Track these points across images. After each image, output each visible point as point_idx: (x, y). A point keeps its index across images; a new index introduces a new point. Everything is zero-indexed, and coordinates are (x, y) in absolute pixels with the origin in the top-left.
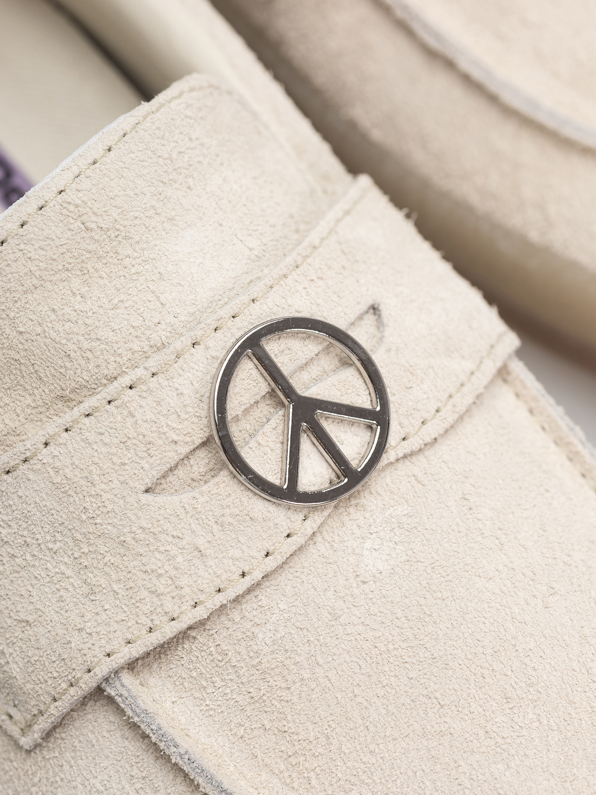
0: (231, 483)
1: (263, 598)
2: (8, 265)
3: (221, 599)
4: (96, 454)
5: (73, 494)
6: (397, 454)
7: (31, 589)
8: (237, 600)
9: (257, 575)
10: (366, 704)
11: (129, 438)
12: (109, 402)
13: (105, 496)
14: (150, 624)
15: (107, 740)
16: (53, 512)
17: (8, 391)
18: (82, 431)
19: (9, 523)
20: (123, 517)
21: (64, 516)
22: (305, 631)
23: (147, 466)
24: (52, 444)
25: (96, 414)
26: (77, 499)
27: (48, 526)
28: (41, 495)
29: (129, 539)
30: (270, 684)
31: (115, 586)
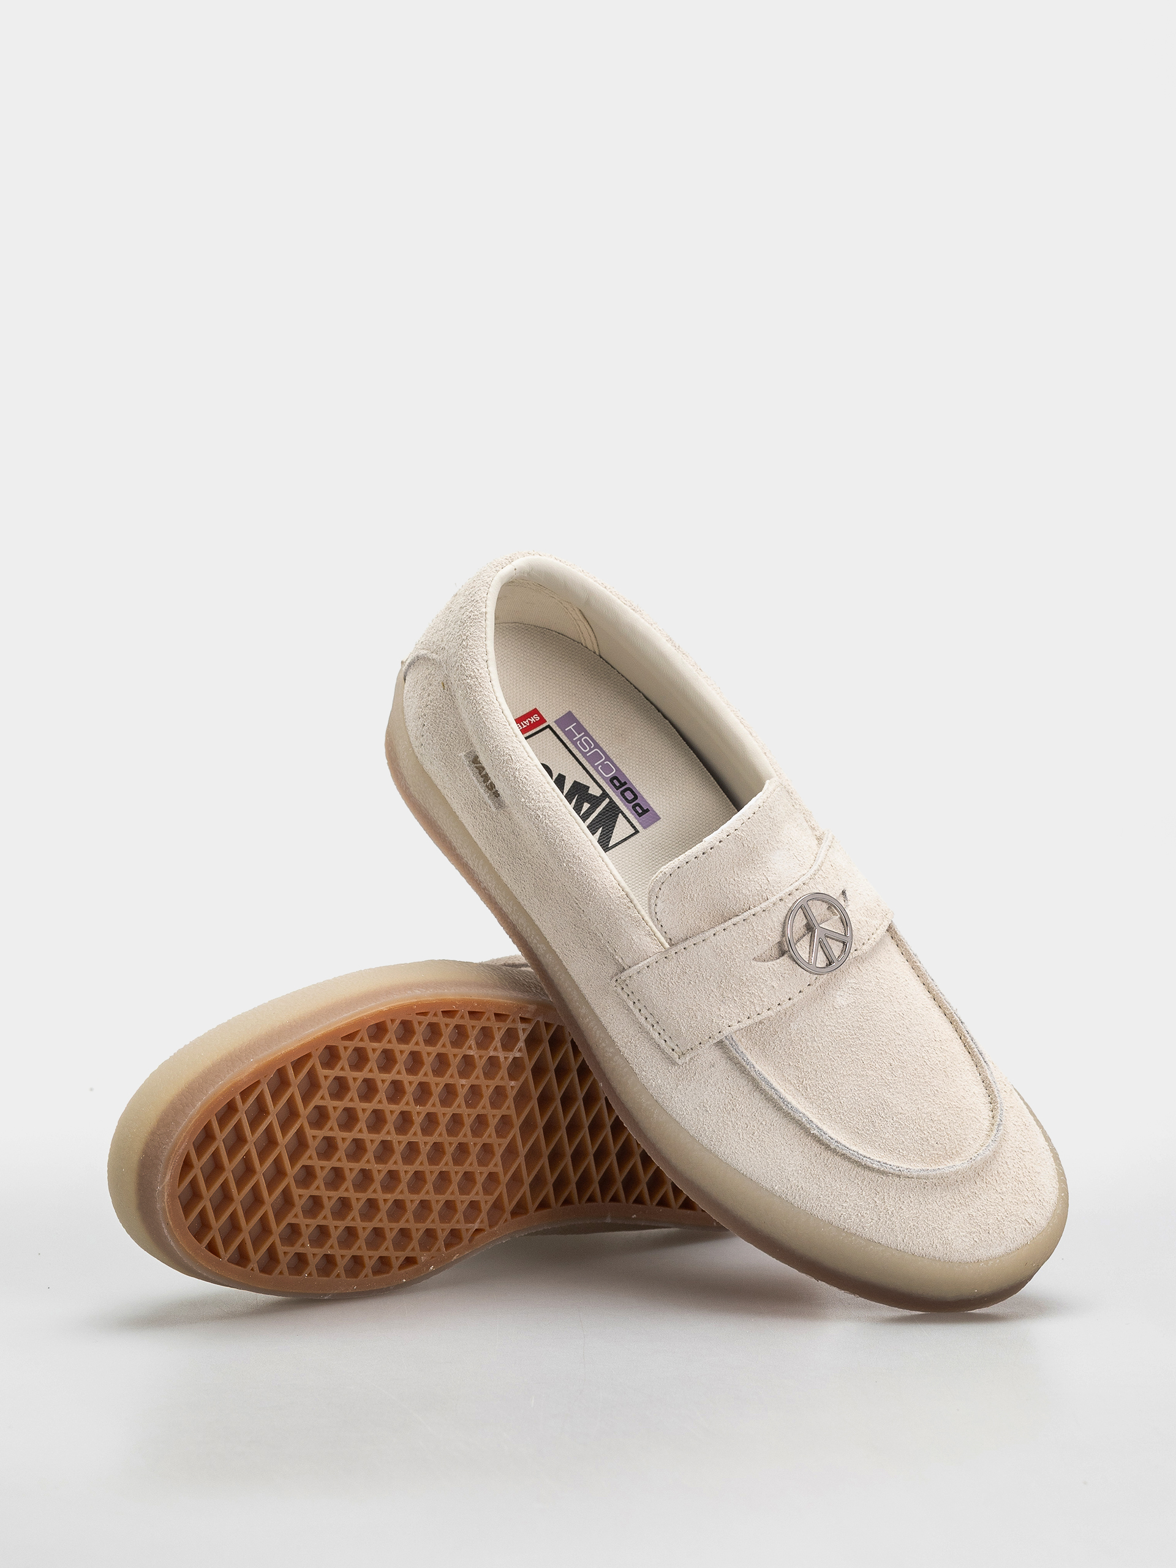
1: (795, 1010)
4: (735, 942)
8: (785, 1010)
11: (750, 937)
12: (744, 920)
13: (737, 960)
18: (731, 931)
20: (743, 969)
23: (756, 949)
24: (716, 935)
25: (737, 925)
28: (708, 956)
29: (744, 979)
31: (735, 998)
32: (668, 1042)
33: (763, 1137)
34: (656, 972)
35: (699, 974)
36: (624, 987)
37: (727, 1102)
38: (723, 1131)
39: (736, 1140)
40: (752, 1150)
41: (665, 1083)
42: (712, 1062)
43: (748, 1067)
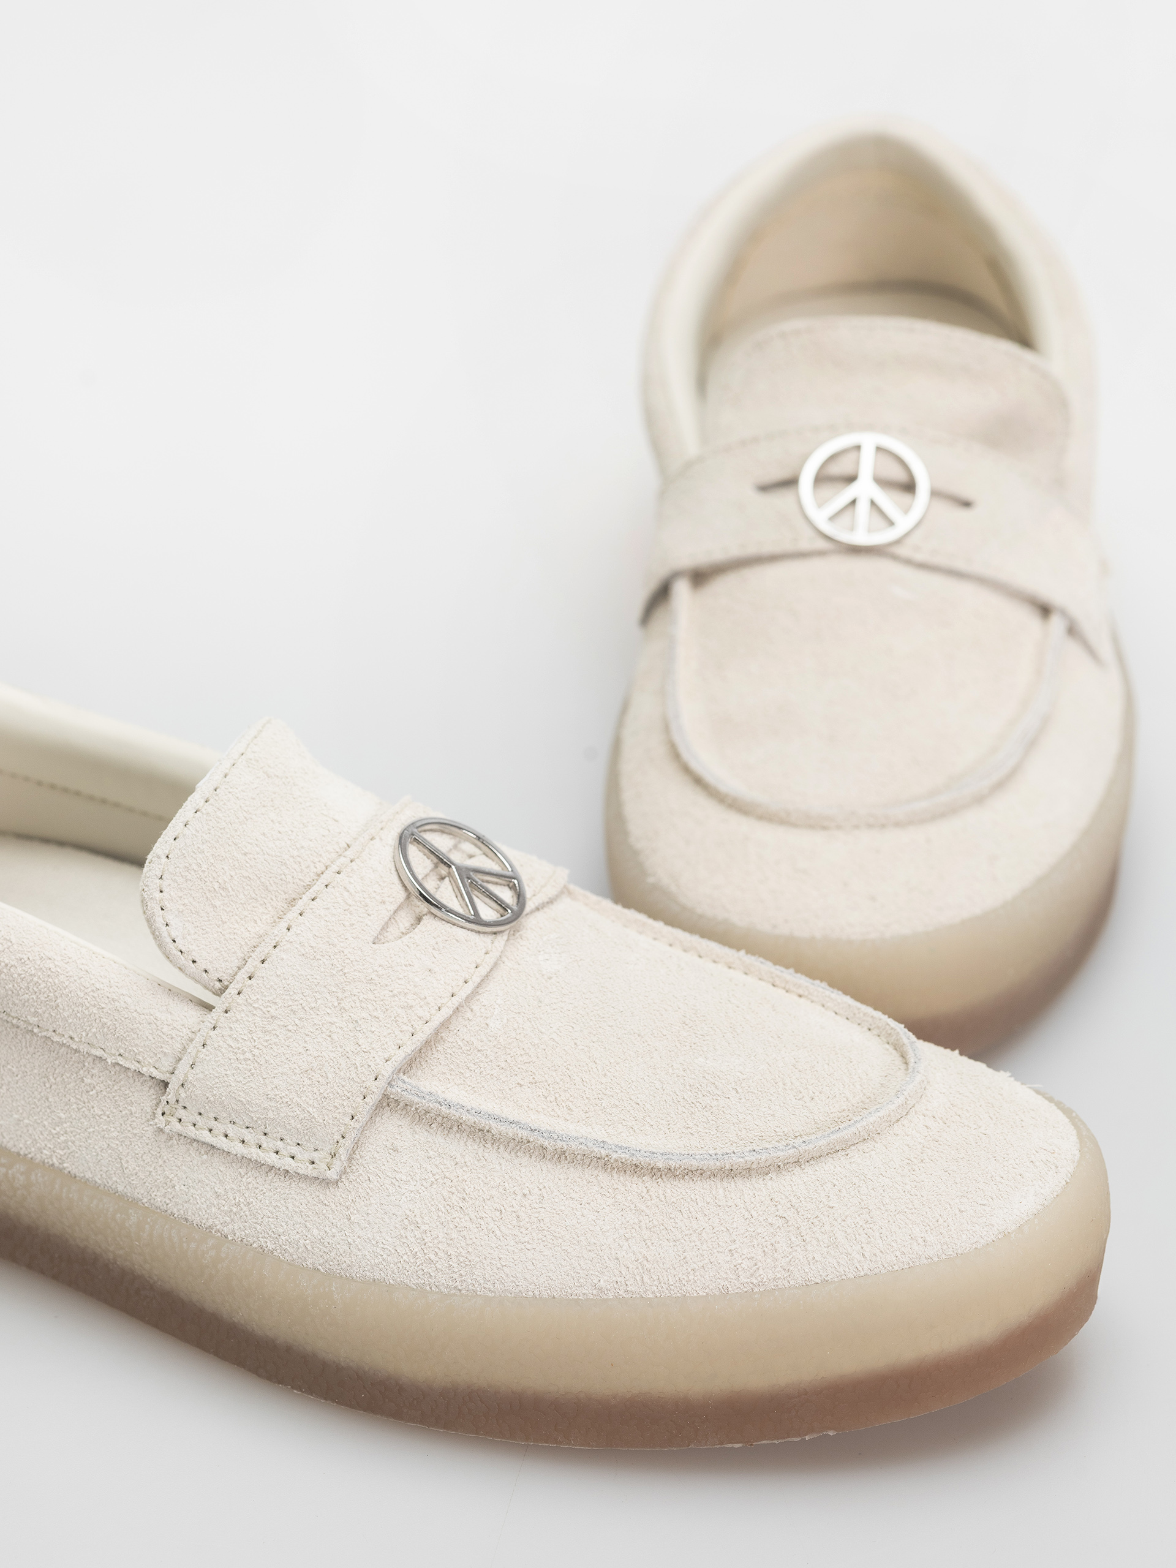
0: (434, 922)
1: (483, 1000)
2: (224, 804)
3: (456, 1001)
4: (329, 924)
5: (321, 958)
6: (534, 903)
7: (305, 1045)
8: (468, 999)
9: (477, 979)
10: (586, 1049)
11: (350, 906)
12: (326, 886)
13: (346, 952)
14: (411, 1029)
15: (400, 1141)
16: (308, 977)
17: (244, 906)
18: (313, 910)
19: (274, 1001)
20: (364, 962)
21: (318, 977)
22: (523, 1014)
23: (369, 923)
24: (293, 926)
25: (320, 896)
26: (325, 960)
27: (307, 991)
28: (295, 968)
29: (373, 976)
30: (511, 1055)
31: (375, 1014)
32: (298, 1156)
33: (537, 1215)
34: (221, 1043)
35: (295, 1008)
36: (181, 1113)
37: (445, 1194)
38: (463, 1244)
39: (493, 1245)
40: (528, 1246)
41: (327, 1229)
42: (388, 1144)
43: (453, 1111)
